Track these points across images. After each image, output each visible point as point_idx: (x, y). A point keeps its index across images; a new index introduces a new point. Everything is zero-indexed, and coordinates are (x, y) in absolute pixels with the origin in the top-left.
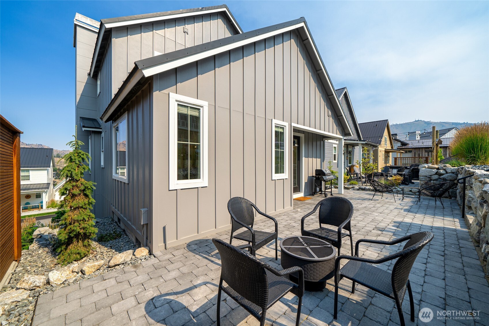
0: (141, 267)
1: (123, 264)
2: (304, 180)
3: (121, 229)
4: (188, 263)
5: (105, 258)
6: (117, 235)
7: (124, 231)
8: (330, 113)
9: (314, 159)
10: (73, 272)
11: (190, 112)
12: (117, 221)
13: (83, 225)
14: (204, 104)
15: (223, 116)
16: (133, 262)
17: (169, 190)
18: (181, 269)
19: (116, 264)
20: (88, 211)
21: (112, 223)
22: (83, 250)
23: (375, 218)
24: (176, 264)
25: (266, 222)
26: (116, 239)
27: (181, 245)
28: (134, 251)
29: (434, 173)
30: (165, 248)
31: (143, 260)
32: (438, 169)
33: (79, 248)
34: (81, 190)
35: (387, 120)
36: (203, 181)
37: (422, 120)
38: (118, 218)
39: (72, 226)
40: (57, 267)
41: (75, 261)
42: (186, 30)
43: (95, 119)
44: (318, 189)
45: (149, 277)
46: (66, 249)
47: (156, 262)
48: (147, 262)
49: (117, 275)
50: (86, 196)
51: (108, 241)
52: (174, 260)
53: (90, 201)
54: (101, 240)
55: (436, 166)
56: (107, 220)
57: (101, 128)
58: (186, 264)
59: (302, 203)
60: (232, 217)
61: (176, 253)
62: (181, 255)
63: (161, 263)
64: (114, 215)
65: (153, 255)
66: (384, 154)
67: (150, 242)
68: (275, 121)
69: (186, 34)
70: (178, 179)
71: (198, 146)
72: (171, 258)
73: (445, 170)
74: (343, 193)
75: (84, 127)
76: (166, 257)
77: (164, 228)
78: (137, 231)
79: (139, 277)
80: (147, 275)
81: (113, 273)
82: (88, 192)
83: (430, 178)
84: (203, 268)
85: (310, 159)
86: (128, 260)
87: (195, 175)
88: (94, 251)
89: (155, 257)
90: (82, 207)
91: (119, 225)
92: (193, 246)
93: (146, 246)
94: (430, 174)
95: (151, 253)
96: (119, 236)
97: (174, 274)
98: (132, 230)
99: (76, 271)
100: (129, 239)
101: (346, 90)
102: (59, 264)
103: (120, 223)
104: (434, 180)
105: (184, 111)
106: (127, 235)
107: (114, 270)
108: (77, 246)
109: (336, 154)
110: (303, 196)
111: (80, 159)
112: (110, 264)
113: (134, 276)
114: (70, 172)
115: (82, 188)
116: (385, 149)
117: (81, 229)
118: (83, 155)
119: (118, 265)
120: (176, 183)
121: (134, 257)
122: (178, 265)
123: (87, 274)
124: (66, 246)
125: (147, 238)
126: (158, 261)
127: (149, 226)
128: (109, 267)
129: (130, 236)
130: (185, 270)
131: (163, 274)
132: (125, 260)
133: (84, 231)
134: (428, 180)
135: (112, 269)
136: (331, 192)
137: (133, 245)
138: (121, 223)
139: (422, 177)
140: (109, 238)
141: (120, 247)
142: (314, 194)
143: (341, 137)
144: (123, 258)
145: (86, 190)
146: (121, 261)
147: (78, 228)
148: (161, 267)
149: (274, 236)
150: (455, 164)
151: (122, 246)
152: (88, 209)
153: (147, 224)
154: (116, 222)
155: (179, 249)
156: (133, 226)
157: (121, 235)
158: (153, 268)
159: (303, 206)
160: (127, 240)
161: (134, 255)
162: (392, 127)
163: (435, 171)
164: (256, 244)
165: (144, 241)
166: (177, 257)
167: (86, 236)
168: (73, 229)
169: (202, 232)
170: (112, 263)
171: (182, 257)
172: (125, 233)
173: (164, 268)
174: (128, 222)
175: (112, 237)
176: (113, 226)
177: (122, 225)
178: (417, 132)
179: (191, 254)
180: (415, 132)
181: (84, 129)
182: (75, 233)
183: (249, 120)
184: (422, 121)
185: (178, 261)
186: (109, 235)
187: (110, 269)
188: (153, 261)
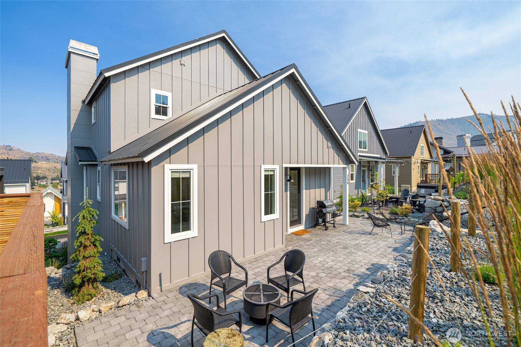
0: (143, 307)
1: (129, 304)
2: (305, 211)
3: (121, 269)
4: (178, 304)
5: (112, 298)
6: (119, 276)
7: (124, 271)
8: (330, 145)
9: (318, 190)
10: (93, 311)
11: (182, 176)
12: (116, 259)
13: (94, 271)
14: (194, 168)
15: (211, 172)
16: (136, 303)
17: (164, 244)
18: (172, 308)
19: (123, 304)
20: (97, 258)
21: (111, 262)
22: (93, 291)
23: (356, 258)
24: (169, 305)
25: (252, 264)
26: (117, 280)
27: (174, 288)
28: (137, 294)
29: (439, 205)
30: (161, 291)
31: (143, 301)
32: (443, 201)
33: (90, 290)
34: (91, 242)
35: (424, 126)
36: (193, 232)
37: (485, 113)
38: (118, 257)
39: (85, 272)
40: (74, 306)
41: (87, 301)
42: (182, 62)
43: (89, 148)
44: (320, 220)
45: (149, 315)
46: (79, 291)
47: (154, 303)
48: (147, 303)
49: (125, 314)
50: (95, 245)
51: (111, 281)
52: (168, 301)
53: (99, 251)
54: (105, 281)
55: (441, 198)
56: (106, 258)
57: (97, 161)
58: (177, 304)
59: (297, 239)
60: (212, 271)
61: (169, 295)
62: (173, 297)
63: (157, 304)
64: (113, 253)
65: (151, 296)
66: (420, 166)
67: (149, 286)
68: (264, 167)
69: (183, 66)
70: (172, 233)
71: (189, 204)
72: (166, 299)
73: (449, 202)
74: (347, 224)
75: (80, 161)
76: (162, 298)
77: (160, 275)
78: (138, 274)
79: (141, 315)
80: (147, 313)
81: (122, 312)
82: (97, 244)
83: (435, 210)
84: (189, 308)
85: (312, 191)
86: (132, 301)
87: (187, 228)
88: (100, 292)
89: (153, 298)
90: (93, 256)
91: (119, 264)
92: (184, 288)
93: (146, 288)
94: (435, 206)
95: (149, 295)
96: (120, 276)
97: (167, 313)
98: (132, 272)
99: (96, 310)
100: (130, 279)
101: (366, 100)
102: (74, 303)
103: (119, 262)
104: (439, 212)
105: (176, 175)
106: (127, 276)
107: (123, 309)
108: (87, 289)
109: (354, 173)
110: (303, 229)
111: (91, 216)
112: (119, 305)
113: (138, 314)
114: (84, 229)
115: (93, 240)
116: (422, 160)
117: (92, 274)
118: (93, 212)
119: (125, 305)
120: (170, 237)
121: (136, 299)
122: (171, 305)
123: (103, 313)
124: (79, 288)
125: (146, 282)
126: (156, 302)
127: (148, 272)
128: (119, 307)
129: (130, 277)
130: (175, 309)
131: (159, 312)
132: (130, 301)
133: (94, 276)
134: (433, 212)
135: (121, 308)
136: (334, 224)
137: (133, 285)
138: (121, 262)
139: (428, 209)
140: (111, 279)
141: (123, 288)
142: (316, 226)
143: (345, 166)
144: (129, 300)
145: (96, 241)
146: (127, 302)
147: (90, 274)
148: (157, 307)
149: (245, 283)
150: (460, 196)
151: (124, 286)
152: (96, 256)
153: (146, 271)
154: (115, 261)
155: (172, 291)
156: (133, 269)
157: (122, 275)
158: (152, 308)
159: (297, 243)
160: (128, 281)
161: (136, 297)
162: (446, 122)
163: (439, 202)
164: (227, 291)
165: (143, 283)
166: (170, 299)
167: (95, 280)
168: (86, 274)
169: (192, 276)
170: (121, 304)
171: (174, 299)
172: (125, 273)
173: (160, 308)
174: (129, 264)
175: (114, 277)
176: (112, 264)
177: (121, 264)
178: (467, 135)
179: (181, 296)
180: (465, 135)
181: (80, 163)
182: (87, 278)
183: (237, 171)
184: (485, 115)
185: (170, 302)
186: (111, 276)
187: (119, 308)
188: (152, 302)
